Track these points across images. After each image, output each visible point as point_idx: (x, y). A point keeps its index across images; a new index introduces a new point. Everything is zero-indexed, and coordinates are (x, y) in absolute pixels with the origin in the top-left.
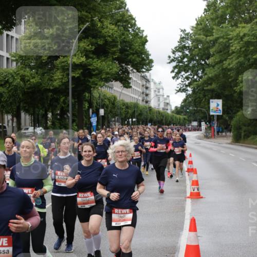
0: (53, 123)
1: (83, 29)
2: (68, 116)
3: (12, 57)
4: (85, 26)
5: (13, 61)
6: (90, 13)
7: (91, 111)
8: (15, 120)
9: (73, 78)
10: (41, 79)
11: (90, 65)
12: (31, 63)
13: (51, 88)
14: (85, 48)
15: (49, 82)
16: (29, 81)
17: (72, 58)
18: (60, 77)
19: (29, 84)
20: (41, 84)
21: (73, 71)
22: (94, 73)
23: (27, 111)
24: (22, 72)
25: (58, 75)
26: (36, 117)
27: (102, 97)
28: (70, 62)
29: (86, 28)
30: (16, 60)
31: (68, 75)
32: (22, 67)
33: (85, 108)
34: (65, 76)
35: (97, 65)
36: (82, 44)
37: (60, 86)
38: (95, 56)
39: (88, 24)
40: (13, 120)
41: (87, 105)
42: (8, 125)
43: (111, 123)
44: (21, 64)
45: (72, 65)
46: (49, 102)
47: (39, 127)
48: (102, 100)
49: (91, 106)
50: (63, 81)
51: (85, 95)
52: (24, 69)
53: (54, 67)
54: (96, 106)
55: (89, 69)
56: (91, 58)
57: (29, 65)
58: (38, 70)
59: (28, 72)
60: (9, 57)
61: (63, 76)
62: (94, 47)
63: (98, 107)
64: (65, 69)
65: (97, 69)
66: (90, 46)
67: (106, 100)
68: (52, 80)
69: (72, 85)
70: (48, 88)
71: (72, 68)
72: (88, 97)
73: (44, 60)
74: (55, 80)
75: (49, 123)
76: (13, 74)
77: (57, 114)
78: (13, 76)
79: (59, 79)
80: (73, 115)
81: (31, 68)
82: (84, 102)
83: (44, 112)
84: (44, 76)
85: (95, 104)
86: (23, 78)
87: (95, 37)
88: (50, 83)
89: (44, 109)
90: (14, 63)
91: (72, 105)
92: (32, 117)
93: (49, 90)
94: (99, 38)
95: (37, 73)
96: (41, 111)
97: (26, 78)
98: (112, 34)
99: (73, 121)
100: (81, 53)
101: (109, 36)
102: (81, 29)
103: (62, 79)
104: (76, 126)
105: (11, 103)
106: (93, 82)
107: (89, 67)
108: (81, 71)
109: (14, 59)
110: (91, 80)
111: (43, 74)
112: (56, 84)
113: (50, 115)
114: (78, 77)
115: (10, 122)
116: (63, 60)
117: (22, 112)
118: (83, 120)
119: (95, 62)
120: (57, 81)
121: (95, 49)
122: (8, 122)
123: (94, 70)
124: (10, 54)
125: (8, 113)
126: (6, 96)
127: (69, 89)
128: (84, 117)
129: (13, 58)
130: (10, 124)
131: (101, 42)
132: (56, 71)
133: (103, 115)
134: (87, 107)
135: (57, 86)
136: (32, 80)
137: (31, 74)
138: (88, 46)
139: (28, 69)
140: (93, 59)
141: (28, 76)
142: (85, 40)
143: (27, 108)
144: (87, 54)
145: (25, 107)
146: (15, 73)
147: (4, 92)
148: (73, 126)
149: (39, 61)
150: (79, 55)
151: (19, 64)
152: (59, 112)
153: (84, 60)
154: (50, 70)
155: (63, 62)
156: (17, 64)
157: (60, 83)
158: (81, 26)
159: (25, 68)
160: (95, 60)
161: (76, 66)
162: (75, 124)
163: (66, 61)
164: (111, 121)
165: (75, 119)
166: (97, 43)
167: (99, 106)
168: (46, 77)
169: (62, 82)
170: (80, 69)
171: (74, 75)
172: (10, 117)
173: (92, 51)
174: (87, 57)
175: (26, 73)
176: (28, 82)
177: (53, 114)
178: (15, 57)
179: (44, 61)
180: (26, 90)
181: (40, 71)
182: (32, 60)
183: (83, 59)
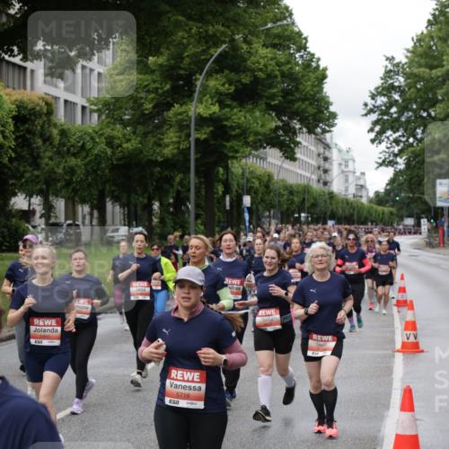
0: (162, 220)
1: (216, 55)
2: (188, 208)
3: (91, 105)
4: (219, 50)
5: (92, 111)
6: (228, 27)
7: (228, 198)
8: (96, 213)
9: (197, 140)
10: (141, 143)
11: (227, 119)
12: (125, 115)
13: (160, 159)
14: (217, 89)
15: (155, 148)
16: (120, 146)
17: (196, 107)
18: (174, 139)
19: (121, 152)
20: (141, 152)
21: (196, 130)
22: (233, 133)
23: (116, 199)
24: (108, 131)
25: (171, 136)
26: (133, 209)
27: (247, 175)
28: (191, 113)
29: (220, 55)
30: (98, 111)
31: (189, 136)
32: (109, 122)
33: (217, 193)
34: (183, 138)
35: (239, 119)
36: (212, 83)
37: (174, 155)
38: (235, 104)
39: (224, 46)
40: (91, 214)
41: (220, 189)
42: (83, 223)
43: (263, 220)
44: (108, 116)
45: (196, 119)
46: (154, 183)
47: (137, 227)
48: (248, 180)
49: (227, 190)
50: (181, 147)
51: (218, 172)
52: (112, 126)
53: (164, 122)
54: (237, 191)
55: (225, 125)
56: (228, 106)
57: (121, 119)
58: (136, 129)
59: (118, 131)
60: (87, 105)
61: (180, 138)
62: (233, 88)
63: (240, 191)
64: (183, 127)
65: (239, 126)
66: (227, 86)
67: (254, 180)
68: (160, 145)
69: (196, 153)
70: (153, 158)
71: (196, 125)
72: (223, 175)
73: (146, 109)
74: (167, 146)
75: (155, 220)
76: (94, 135)
77: (169, 204)
78: (92, 138)
79: (173, 142)
80: (197, 206)
81: (125, 124)
82: (216, 184)
83: (146, 201)
84: (146, 137)
85: (234, 188)
86: (110, 142)
87: (236, 69)
88: (158, 151)
89: (146, 195)
90: (95, 116)
91: (196, 188)
92: (126, 209)
93: (155, 163)
94: (244, 72)
95: (134, 133)
96: (141, 199)
97: (117, 141)
98: (265, 65)
99: (197, 217)
100: (212, 98)
101: (261, 70)
102: (212, 56)
103: (179, 142)
104: (201, 224)
105: (90, 185)
106: (232, 147)
107: (225, 123)
108: (211, 128)
109: (95, 108)
110: (228, 144)
111: (145, 135)
112: (168, 151)
113: (156, 206)
114: (205, 139)
115: (88, 217)
116: (180, 110)
117: (108, 199)
118: (215, 214)
119: (236, 114)
120: (171, 147)
121: (235, 90)
122: (84, 217)
123: (233, 128)
124: (88, 100)
125: (83, 202)
126: (80, 172)
127: (189, 160)
128: (216, 210)
129: (93, 107)
130: (87, 221)
131: (246, 79)
132: (167, 129)
133: (249, 205)
134: (220, 193)
135: (170, 156)
136: (125, 145)
137: (124, 135)
138: (223, 85)
139: (118, 126)
140: (232, 109)
141: (119, 138)
142: (218, 76)
143: (116, 194)
144: (221, 99)
145: (113, 192)
146: (97, 133)
147: (76, 166)
148: (196, 225)
149: (138, 112)
150: (207, 101)
151: (103, 117)
152: (171, 201)
153: (217, 110)
154: (158, 127)
155: (180, 114)
156: (99, 117)
157: (175, 151)
158: (212, 51)
159: (114, 124)
160: (235, 110)
161: (202, 121)
162: (199, 221)
163: (185, 112)
164: (263, 217)
165: (201, 212)
166: (240, 81)
167: (243, 189)
168: (151, 140)
169: (178, 148)
170: (208, 126)
171: (199, 136)
172: (87, 209)
173: (230, 94)
174: (222, 104)
175: (115, 133)
176: (120, 149)
177: (161, 204)
178: (95, 105)
179: (147, 112)
180: (115, 163)
181: (140, 129)
182: (126, 109)
183: (216, 108)
